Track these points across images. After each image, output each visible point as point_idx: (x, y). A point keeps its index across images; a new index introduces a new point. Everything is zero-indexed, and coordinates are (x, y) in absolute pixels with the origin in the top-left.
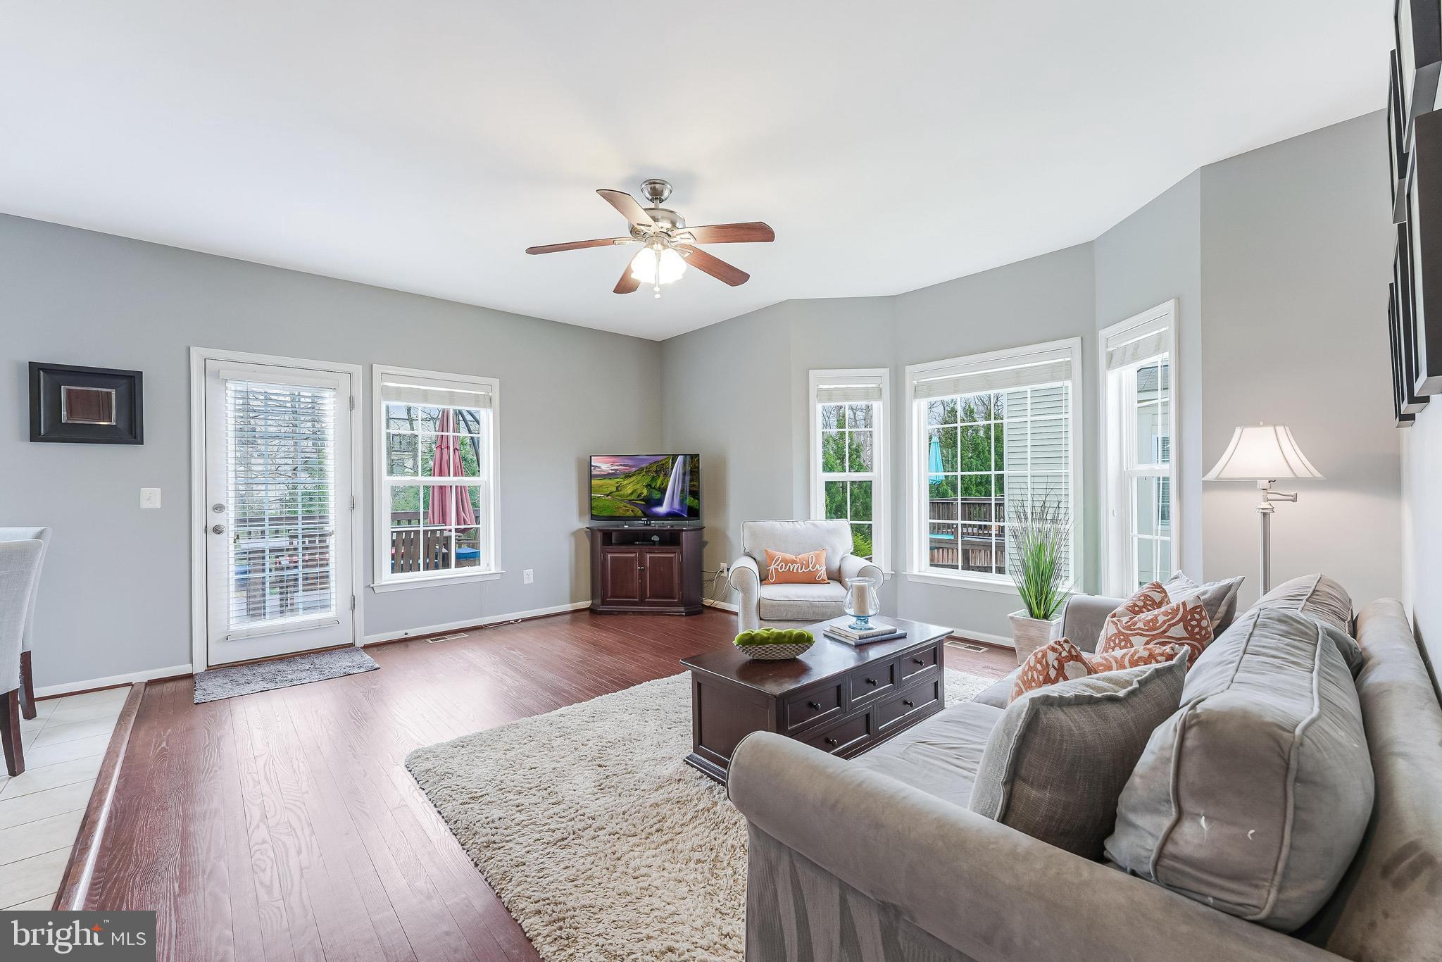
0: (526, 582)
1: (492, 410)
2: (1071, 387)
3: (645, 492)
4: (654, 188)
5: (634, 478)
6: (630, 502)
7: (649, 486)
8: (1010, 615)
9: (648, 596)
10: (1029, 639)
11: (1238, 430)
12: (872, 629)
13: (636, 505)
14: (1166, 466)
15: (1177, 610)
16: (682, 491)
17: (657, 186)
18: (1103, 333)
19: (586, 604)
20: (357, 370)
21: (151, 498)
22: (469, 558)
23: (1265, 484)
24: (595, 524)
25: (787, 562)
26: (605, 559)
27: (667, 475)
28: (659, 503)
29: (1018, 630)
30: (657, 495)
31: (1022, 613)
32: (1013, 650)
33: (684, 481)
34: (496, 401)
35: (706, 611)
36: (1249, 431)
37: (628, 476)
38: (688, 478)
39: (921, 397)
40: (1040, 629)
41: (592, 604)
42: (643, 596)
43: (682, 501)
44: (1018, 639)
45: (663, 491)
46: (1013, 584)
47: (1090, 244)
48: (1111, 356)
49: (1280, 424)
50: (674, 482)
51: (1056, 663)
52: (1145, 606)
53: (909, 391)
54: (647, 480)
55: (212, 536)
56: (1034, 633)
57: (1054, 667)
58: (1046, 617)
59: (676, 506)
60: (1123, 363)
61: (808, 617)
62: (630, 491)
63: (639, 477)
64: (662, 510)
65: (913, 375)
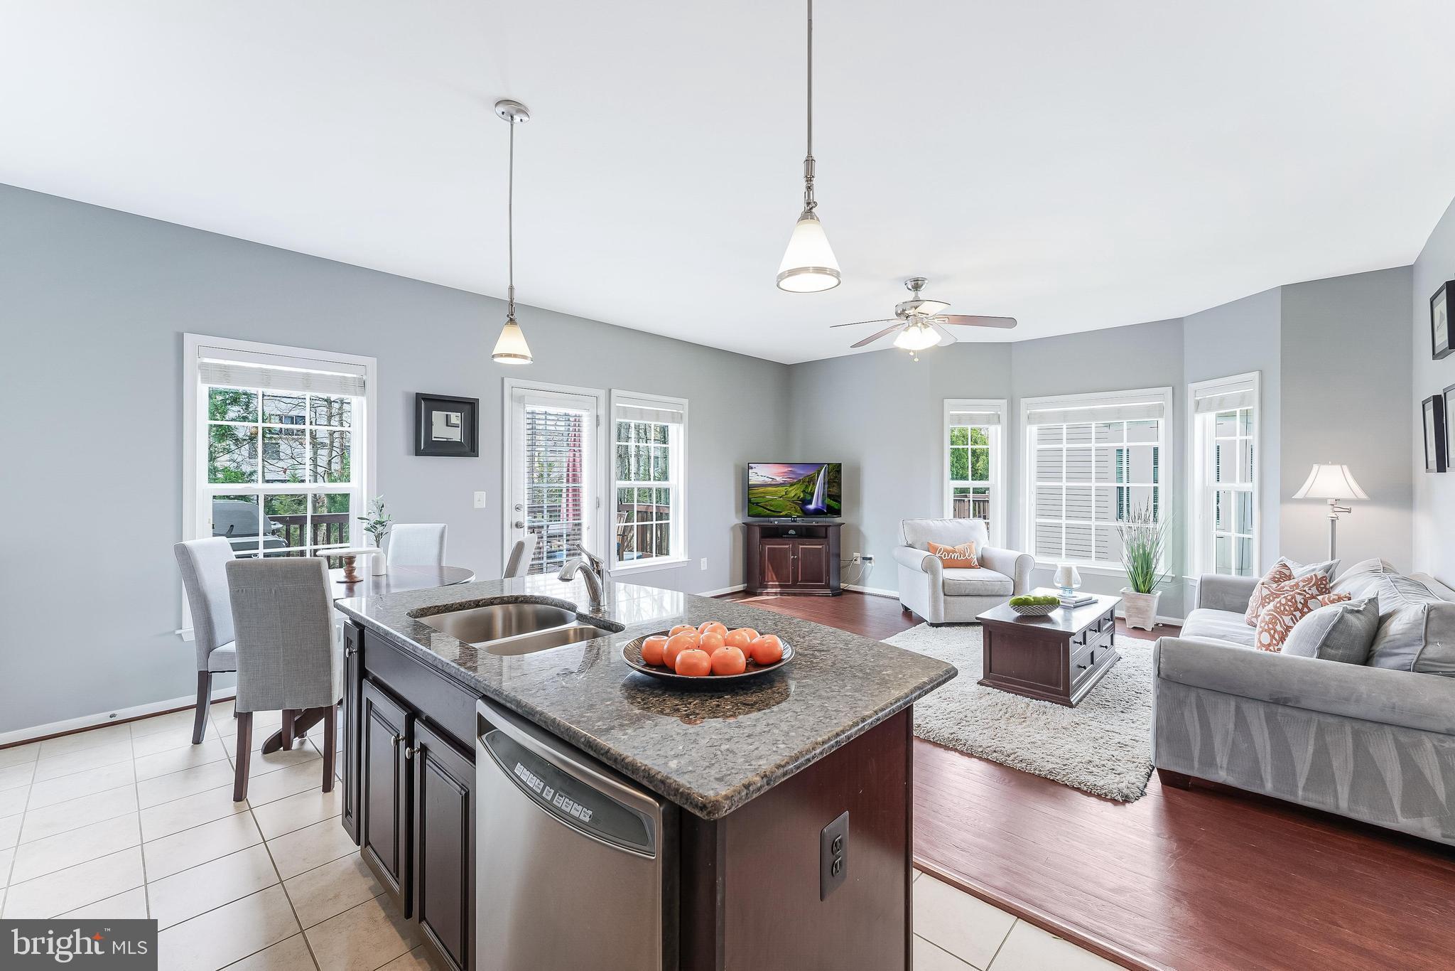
0: (702, 569)
1: (683, 425)
2: (1164, 424)
3: (802, 495)
4: (917, 284)
5: (795, 486)
6: (793, 502)
7: (804, 491)
8: (1122, 591)
9: (800, 580)
10: (1137, 608)
11: (1316, 467)
12: (1075, 597)
13: (796, 503)
14: (1250, 485)
15: (1312, 578)
16: (823, 494)
17: (919, 282)
18: (1192, 387)
19: (740, 587)
20: (602, 393)
21: (480, 499)
22: (662, 550)
23: (1333, 501)
24: (750, 520)
25: (949, 552)
26: (763, 550)
27: (814, 484)
28: (810, 502)
29: (1129, 602)
30: (808, 497)
31: (1131, 590)
32: (1124, 619)
33: (824, 488)
34: (686, 418)
35: (844, 593)
36: (1324, 468)
37: (792, 485)
38: (826, 486)
39: (1034, 424)
40: (1146, 600)
41: (747, 586)
42: (795, 580)
43: (823, 501)
44: (1128, 610)
45: (812, 495)
46: (1125, 570)
47: (1181, 319)
48: (1198, 403)
49: (1344, 464)
50: (818, 488)
51: (1302, 601)
52: (1281, 577)
53: (1023, 418)
54: (803, 487)
55: (515, 529)
56: (1141, 603)
57: (1300, 602)
58: (1149, 592)
59: (820, 504)
60: (1209, 410)
61: (981, 593)
62: (793, 495)
63: (798, 486)
64: (812, 507)
65: (1027, 406)
